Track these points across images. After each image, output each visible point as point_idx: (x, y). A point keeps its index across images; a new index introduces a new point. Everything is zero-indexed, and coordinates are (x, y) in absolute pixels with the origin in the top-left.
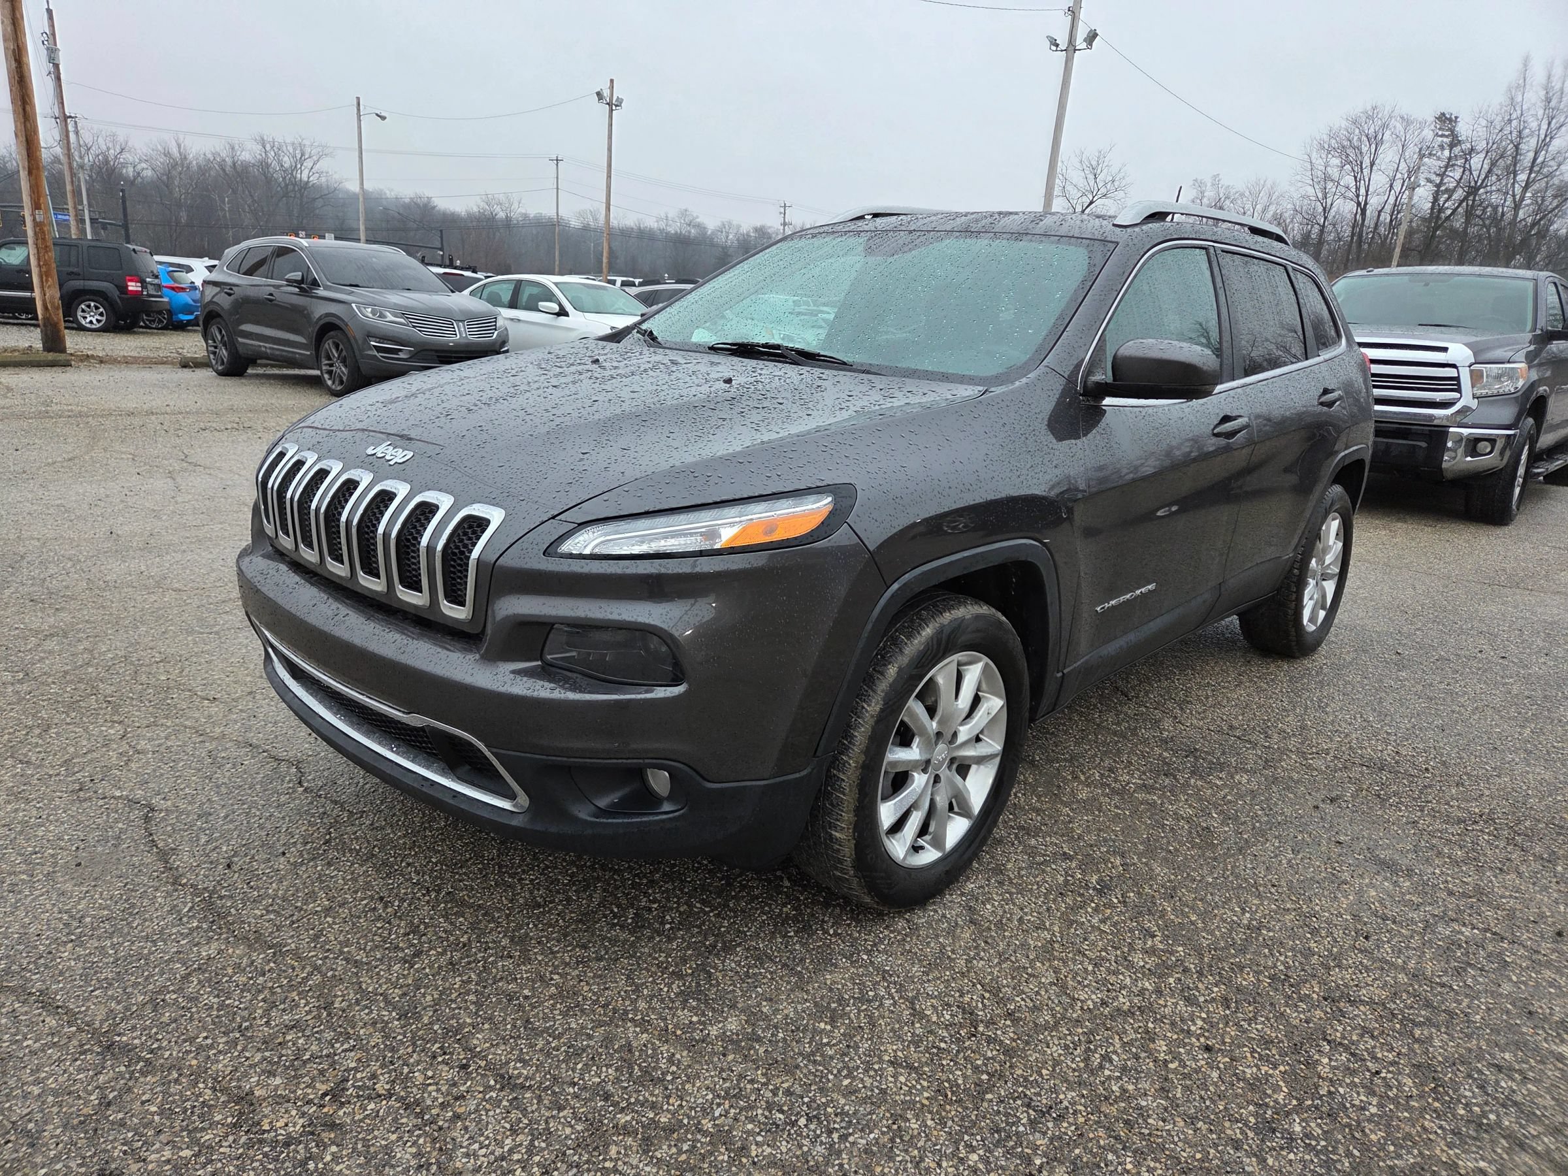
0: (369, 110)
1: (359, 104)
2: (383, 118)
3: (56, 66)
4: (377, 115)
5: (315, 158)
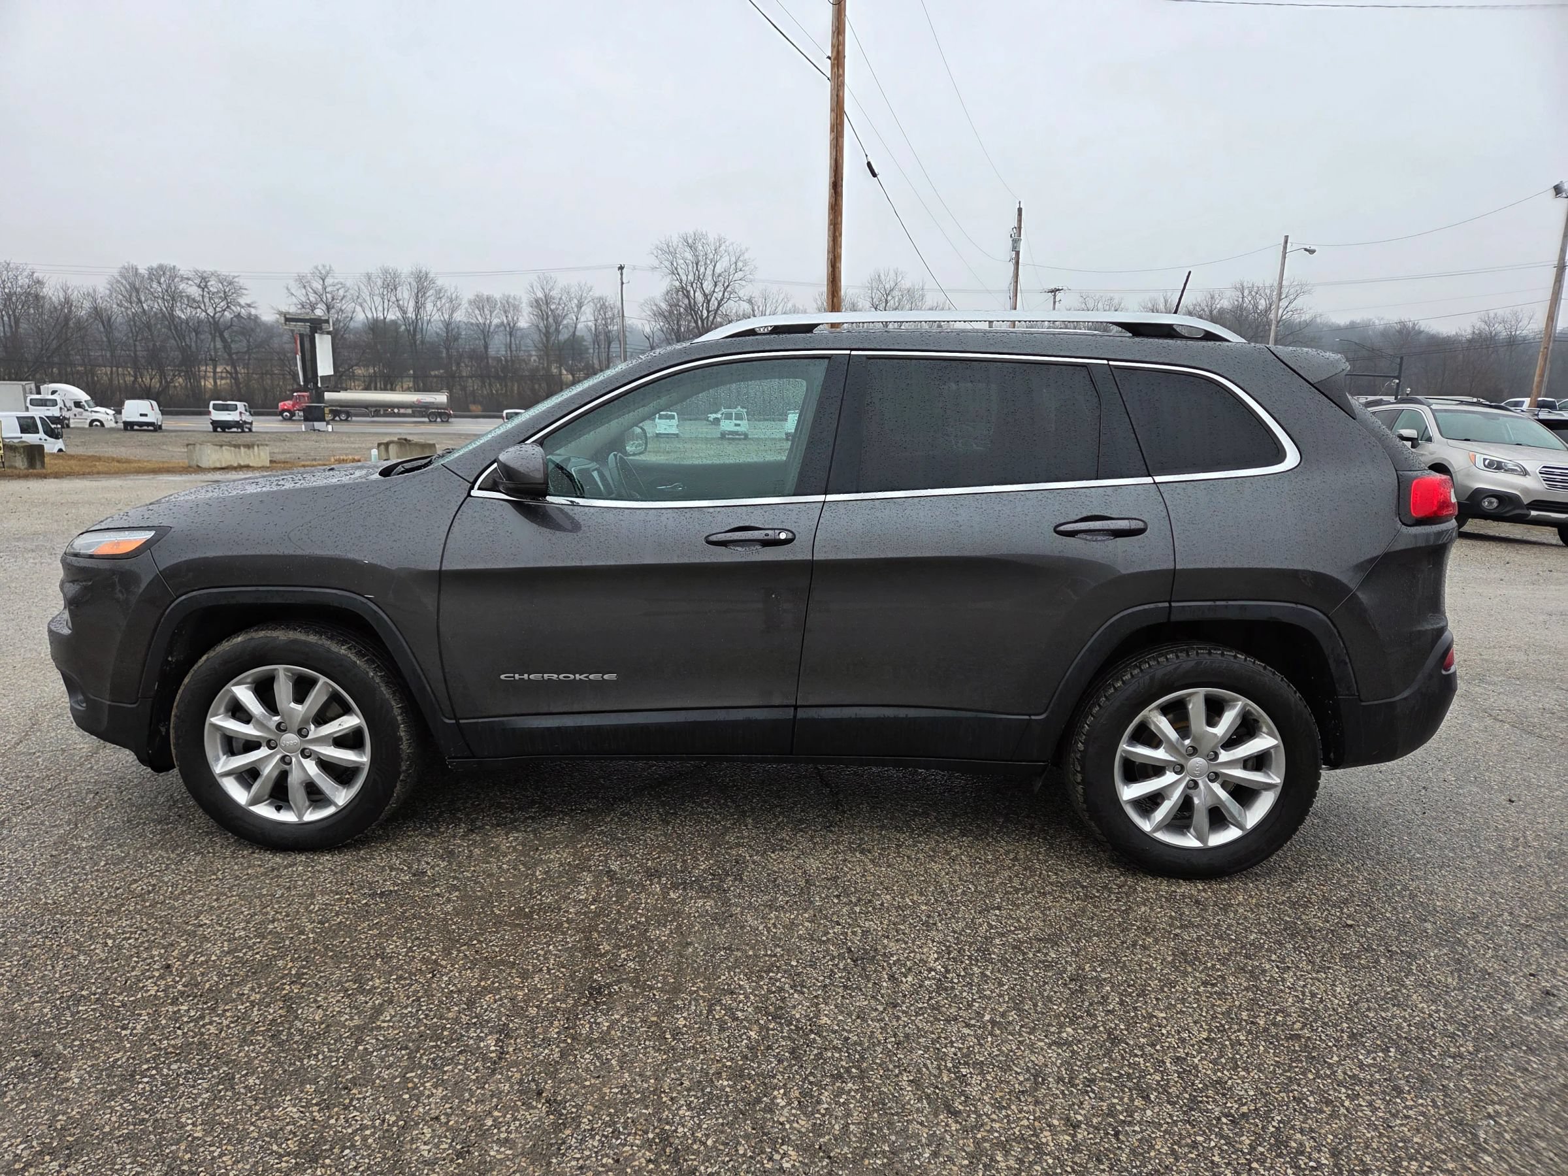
0: (1295, 247)
1: (1286, 242)
2: (1312, 252)
3: (1018, 253)
4: (1306, 250)
5: (1292, 297)
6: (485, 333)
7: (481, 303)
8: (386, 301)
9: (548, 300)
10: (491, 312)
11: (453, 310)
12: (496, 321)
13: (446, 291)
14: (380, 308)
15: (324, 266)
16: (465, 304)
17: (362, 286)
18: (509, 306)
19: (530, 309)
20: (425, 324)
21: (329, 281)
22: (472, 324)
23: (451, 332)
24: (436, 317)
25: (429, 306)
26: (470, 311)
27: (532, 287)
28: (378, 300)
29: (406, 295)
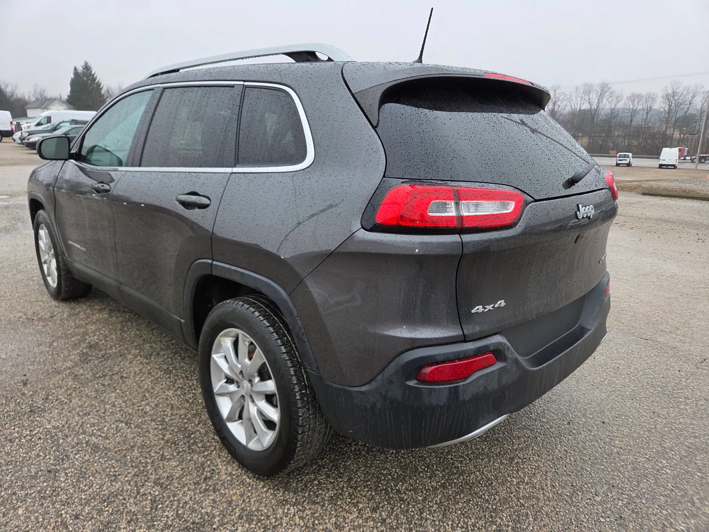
6: (634, 112)
7: (634, 97)
8: (583, 100)
9: (674, 94)
10: (638, 102)
11: (618, 102)
12: (640, 107)
13: (615, 92)
14: (579, 104)
15: (557, 85)
16: (625, 98)
17: (573, 94)
18: (651, 98)
19: (662, 100)
20: (600, 111)
21: (558, 92)
22: (626, 109)
23: (613, 114)
24: (608, 106)
25: (605, 101)
26: (626, 102)
27: (666, 88)
28: (579, 99)
29: (594, 96)
